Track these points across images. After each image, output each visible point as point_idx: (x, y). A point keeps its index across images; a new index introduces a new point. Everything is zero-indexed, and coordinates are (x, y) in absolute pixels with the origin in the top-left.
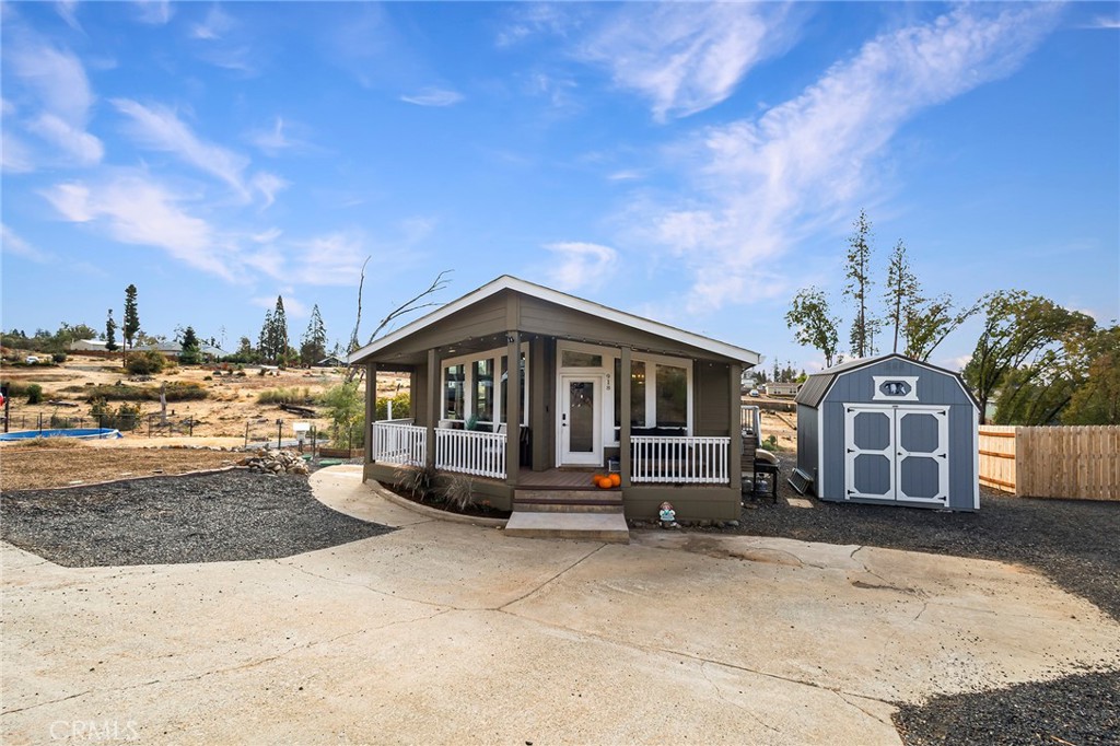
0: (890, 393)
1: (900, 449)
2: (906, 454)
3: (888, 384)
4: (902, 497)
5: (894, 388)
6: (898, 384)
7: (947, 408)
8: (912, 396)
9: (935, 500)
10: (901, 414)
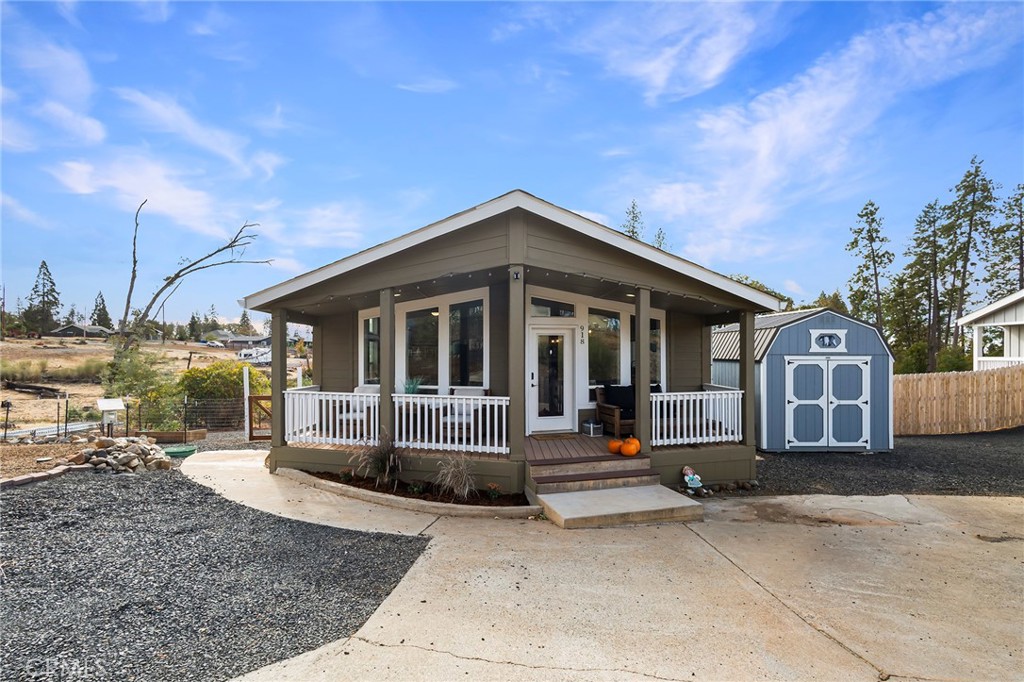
0: (823, 345)
1: (832, 398)
2: (837, 402)
3: (822, 337)
4: (834, 443)
5: (827, 340)
6: (831, 337)
7: (868, 358)
8: (842, 348)
9: (860, 443)
10: (833, 365)
